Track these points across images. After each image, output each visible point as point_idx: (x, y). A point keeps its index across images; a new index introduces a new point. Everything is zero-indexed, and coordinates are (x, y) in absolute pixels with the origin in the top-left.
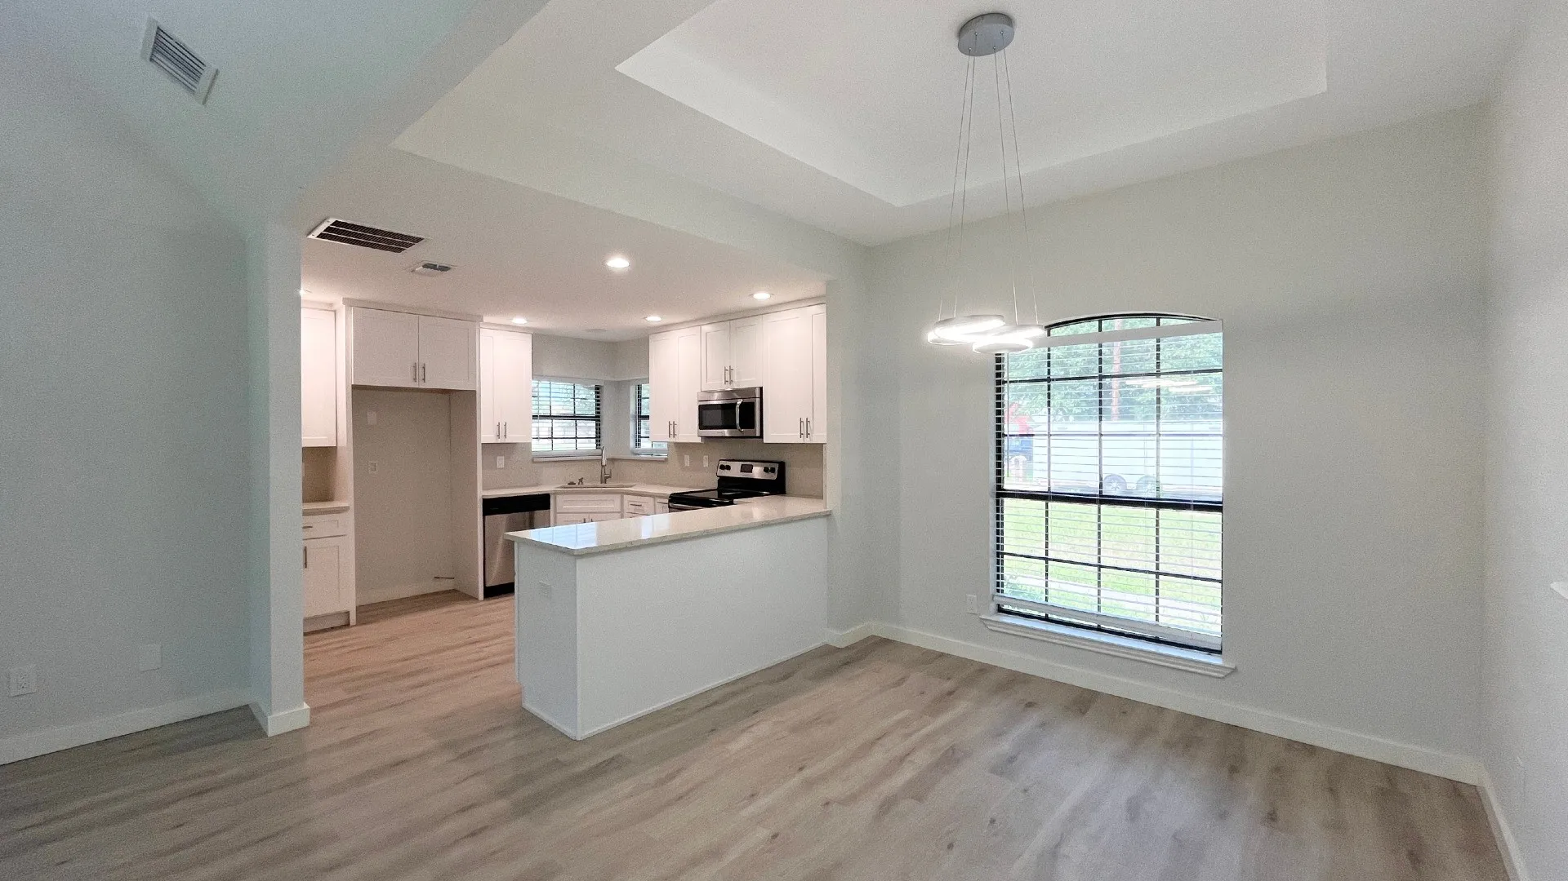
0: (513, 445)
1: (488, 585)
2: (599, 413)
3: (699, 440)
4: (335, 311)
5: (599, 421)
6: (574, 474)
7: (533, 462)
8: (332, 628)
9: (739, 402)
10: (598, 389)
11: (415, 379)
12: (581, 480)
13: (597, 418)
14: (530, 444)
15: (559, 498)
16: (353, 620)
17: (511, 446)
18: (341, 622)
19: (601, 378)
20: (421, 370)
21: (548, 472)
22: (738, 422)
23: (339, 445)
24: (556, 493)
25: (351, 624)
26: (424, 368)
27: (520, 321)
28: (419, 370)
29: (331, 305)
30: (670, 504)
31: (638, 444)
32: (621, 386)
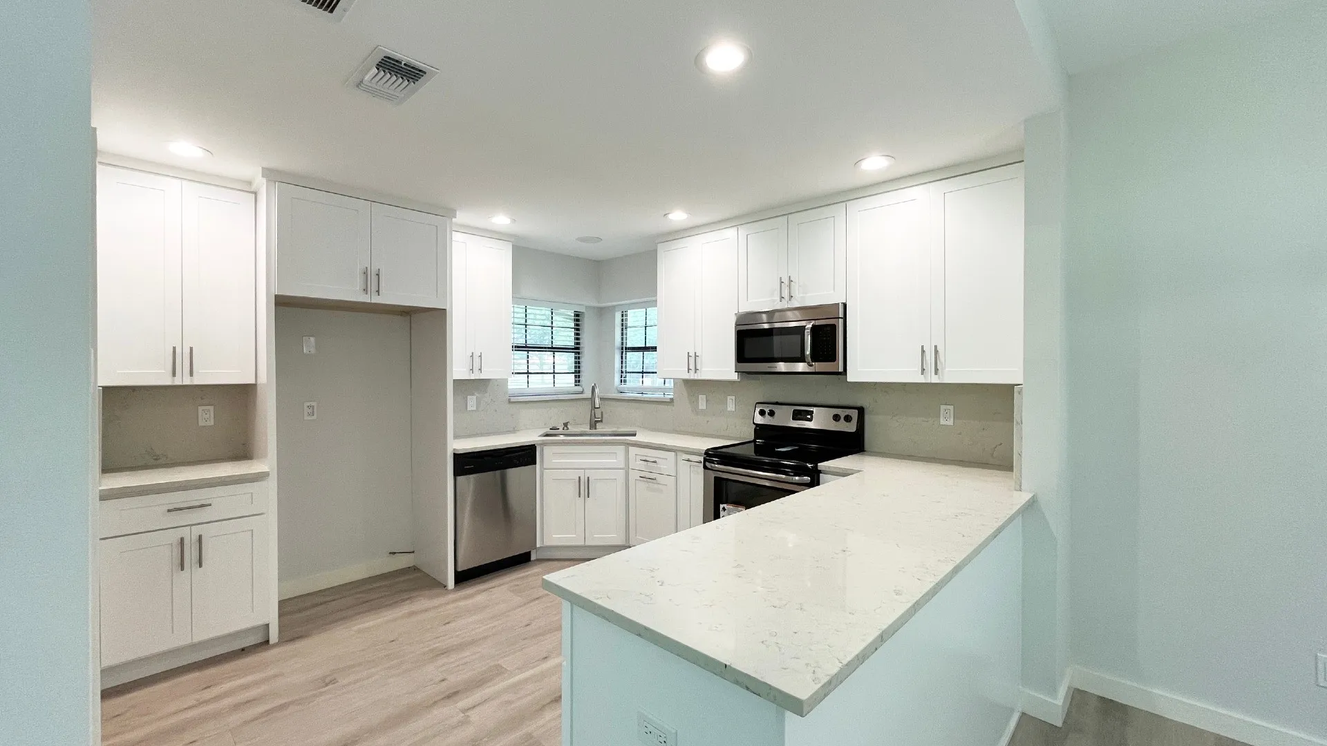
0: (488, 380)
1: (459, 569)
2: (578, 344)
3: (734, 376)
4: (255, 193)
5: (579, 353)
6: (556, 417)
7: (510, 402)
8: (243, 650)
9: (809, 326)
10: (577, 315)
11: (365, 290)
12: (566, 425)
13: (576, 349)
14: (506, 380)
15: (547, 450)
16: (274, 637)
17: (485, 382)
18: (257, 639)
19: (585, 302)
20: (374, 278)
21: (526, 414)
22: (808, 352)
23: (259, 382)
24: (544, 444)
25: (271, 642)
26: (378, 275)
27: (501, 220)
28: (371, 278)
29: (250, 183)
30: (707, 464)
31: (623, 381)
32: (603, 313)
